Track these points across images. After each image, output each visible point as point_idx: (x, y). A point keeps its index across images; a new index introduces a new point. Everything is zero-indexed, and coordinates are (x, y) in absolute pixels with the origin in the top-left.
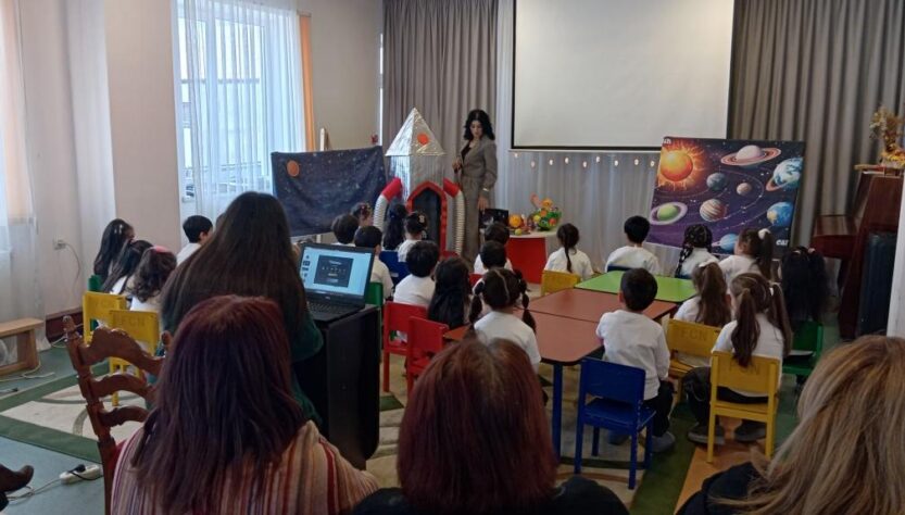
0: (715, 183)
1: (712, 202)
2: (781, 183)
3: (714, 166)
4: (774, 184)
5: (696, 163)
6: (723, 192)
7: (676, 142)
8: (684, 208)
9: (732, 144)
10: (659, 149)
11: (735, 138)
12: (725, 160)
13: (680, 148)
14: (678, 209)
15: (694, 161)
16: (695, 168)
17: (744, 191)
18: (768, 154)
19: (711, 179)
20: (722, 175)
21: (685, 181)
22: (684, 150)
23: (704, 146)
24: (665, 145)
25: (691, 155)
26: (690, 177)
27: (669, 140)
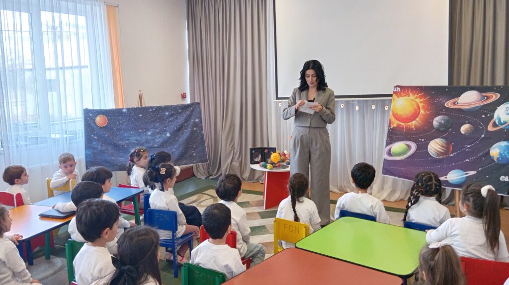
0: (440, 123)
1: (438, 140)
2: (502, 124)
3: (439, 110)
4: (495, 125)
5: (423, 107)
6: (448, 132)
7: (404, 90)
8: (414, 146)
9: (454, 90)
10: (391, 95)
11: (455, 84)
12: (449, 104)
13: (409, 96)
14: (409, 147)
15: (421, 105)
16: (422, 112)
17: (467, 130)
18: (488, 98)
19: (437, 121)
20: (446, 117)
21: (414, 122)
22: (412, 97)
23: (430, 92)
24: (395, 93)
25: (418, 100)
26: (418, 119)
27: (398, 89)
